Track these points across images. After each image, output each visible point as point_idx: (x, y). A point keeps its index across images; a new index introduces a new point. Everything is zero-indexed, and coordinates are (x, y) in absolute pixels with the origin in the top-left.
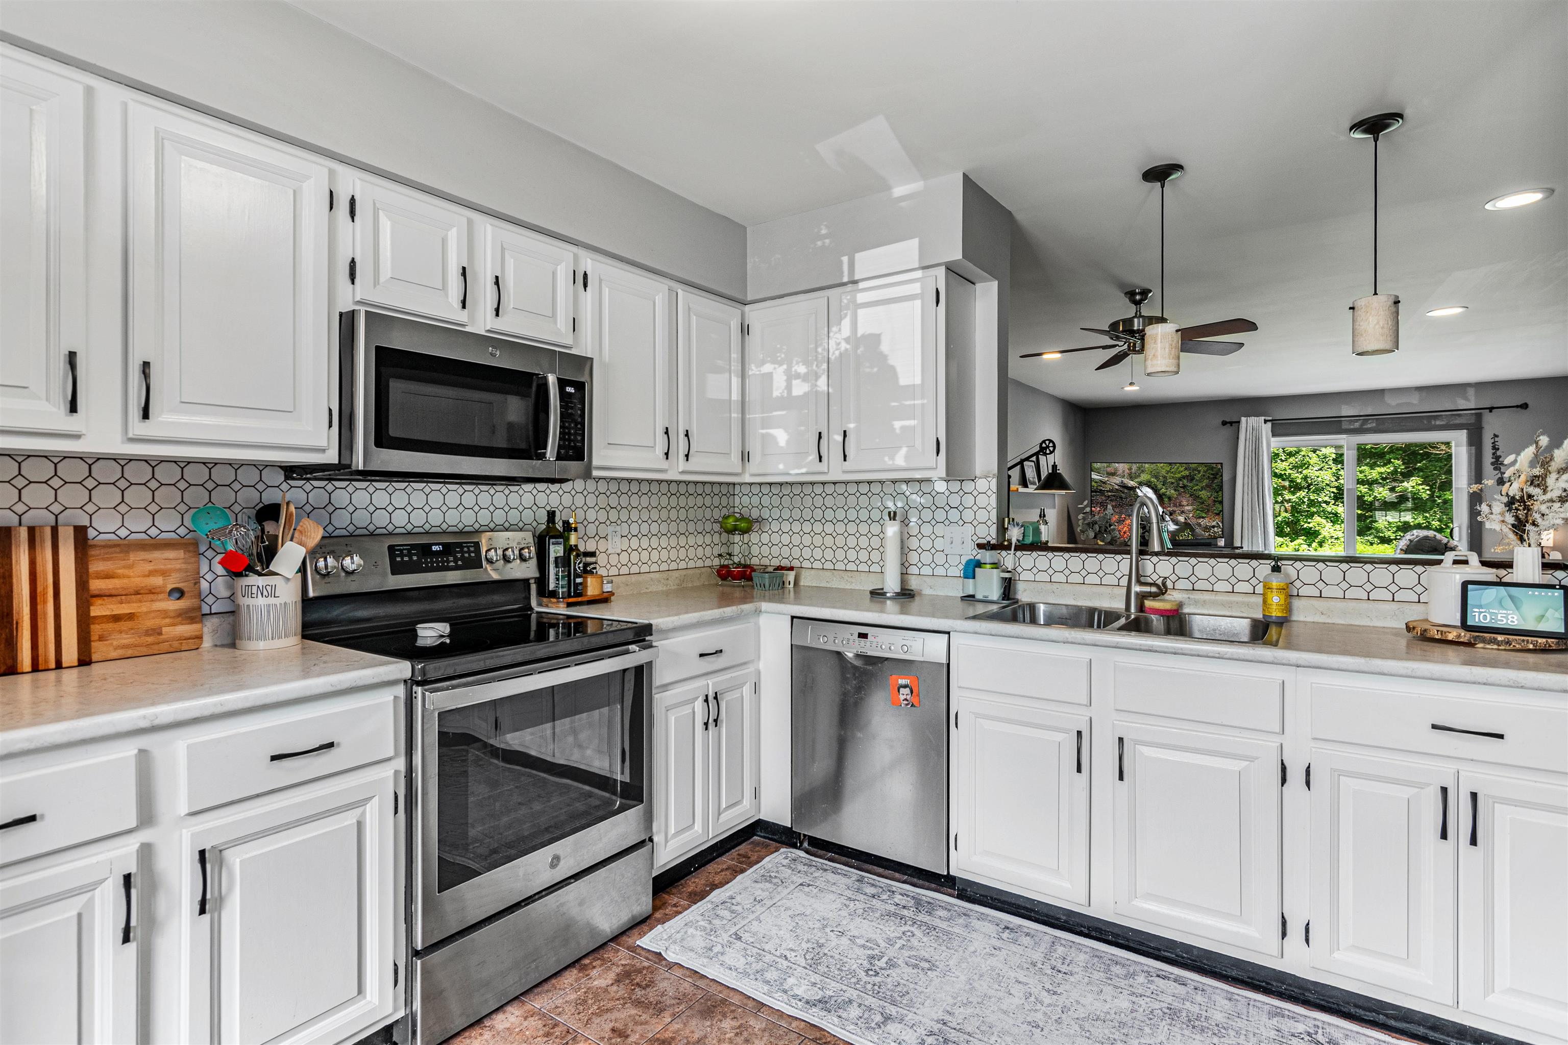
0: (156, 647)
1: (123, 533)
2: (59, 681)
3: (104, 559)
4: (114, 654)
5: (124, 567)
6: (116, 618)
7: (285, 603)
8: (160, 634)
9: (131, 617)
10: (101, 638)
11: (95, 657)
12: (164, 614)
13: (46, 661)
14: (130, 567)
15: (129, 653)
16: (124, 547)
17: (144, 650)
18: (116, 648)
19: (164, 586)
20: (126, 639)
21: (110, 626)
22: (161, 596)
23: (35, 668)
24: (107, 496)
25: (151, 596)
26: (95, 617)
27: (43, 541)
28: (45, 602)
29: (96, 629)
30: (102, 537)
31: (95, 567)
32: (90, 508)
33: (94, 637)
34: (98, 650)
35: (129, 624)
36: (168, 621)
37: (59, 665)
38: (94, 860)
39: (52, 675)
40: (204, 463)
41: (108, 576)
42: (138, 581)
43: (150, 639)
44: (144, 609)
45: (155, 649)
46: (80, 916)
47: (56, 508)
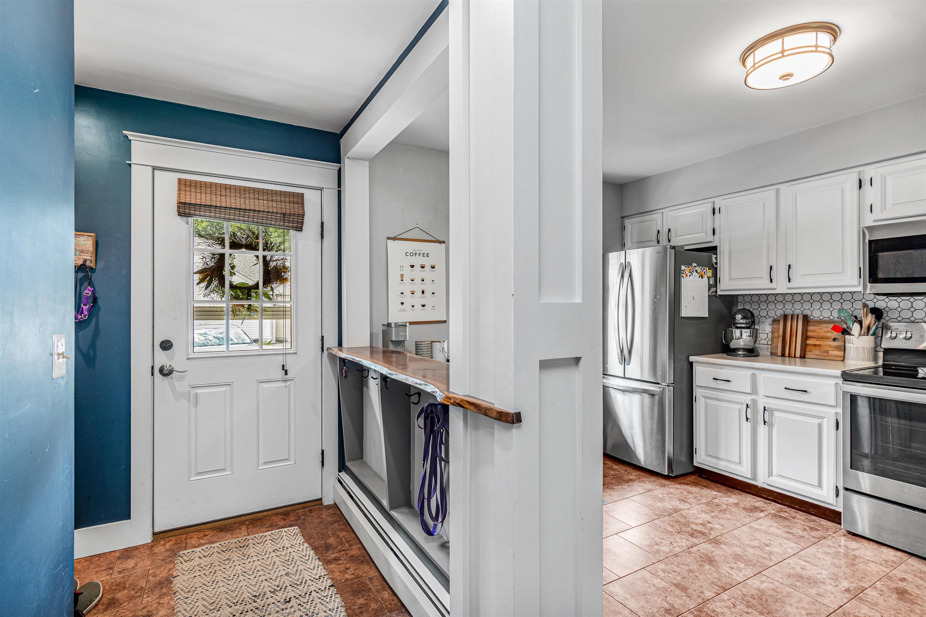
0: (826, 357)
1: (821, 318)
2: (795, 360)
3: (813, 326)
4: (813, 357)
5: (819, 329)
6: (815, 345)
7: (857, 347)
8: (828, 353)
9: (819, 346)
10: (810, 351)
11: (806, 356)
12: (830, 346)
13: (792, 354)
14: (821, 329)
15: (818, 357)
16: (820, 322)
17: (823, 358)
18: (814, 355)
19: (831, 337)
20: (817, 352)
21: (813, 348)
22: (830, 340)
23: (789, 356)
24: (817, 306)
25: (826, 340)
26: (809, 344)
27: (794, 319)
28: (793, 337)
29: (808, 348)
30: (815, 318)
31: (810, 328)
32: (811, 309)
33: (808, 350)
34: (809, 354)
35: (819, 348)
36: (831, 349)
37: (795, 357)
38: (742, 397)
39: (793, 359)
40: (850, 292)
41: (814, 332)
42: (823, 334)
43: (825, 354)
44: (824, 344)
45: (826, 358)
46: (739, 409)
47: (802, 309)
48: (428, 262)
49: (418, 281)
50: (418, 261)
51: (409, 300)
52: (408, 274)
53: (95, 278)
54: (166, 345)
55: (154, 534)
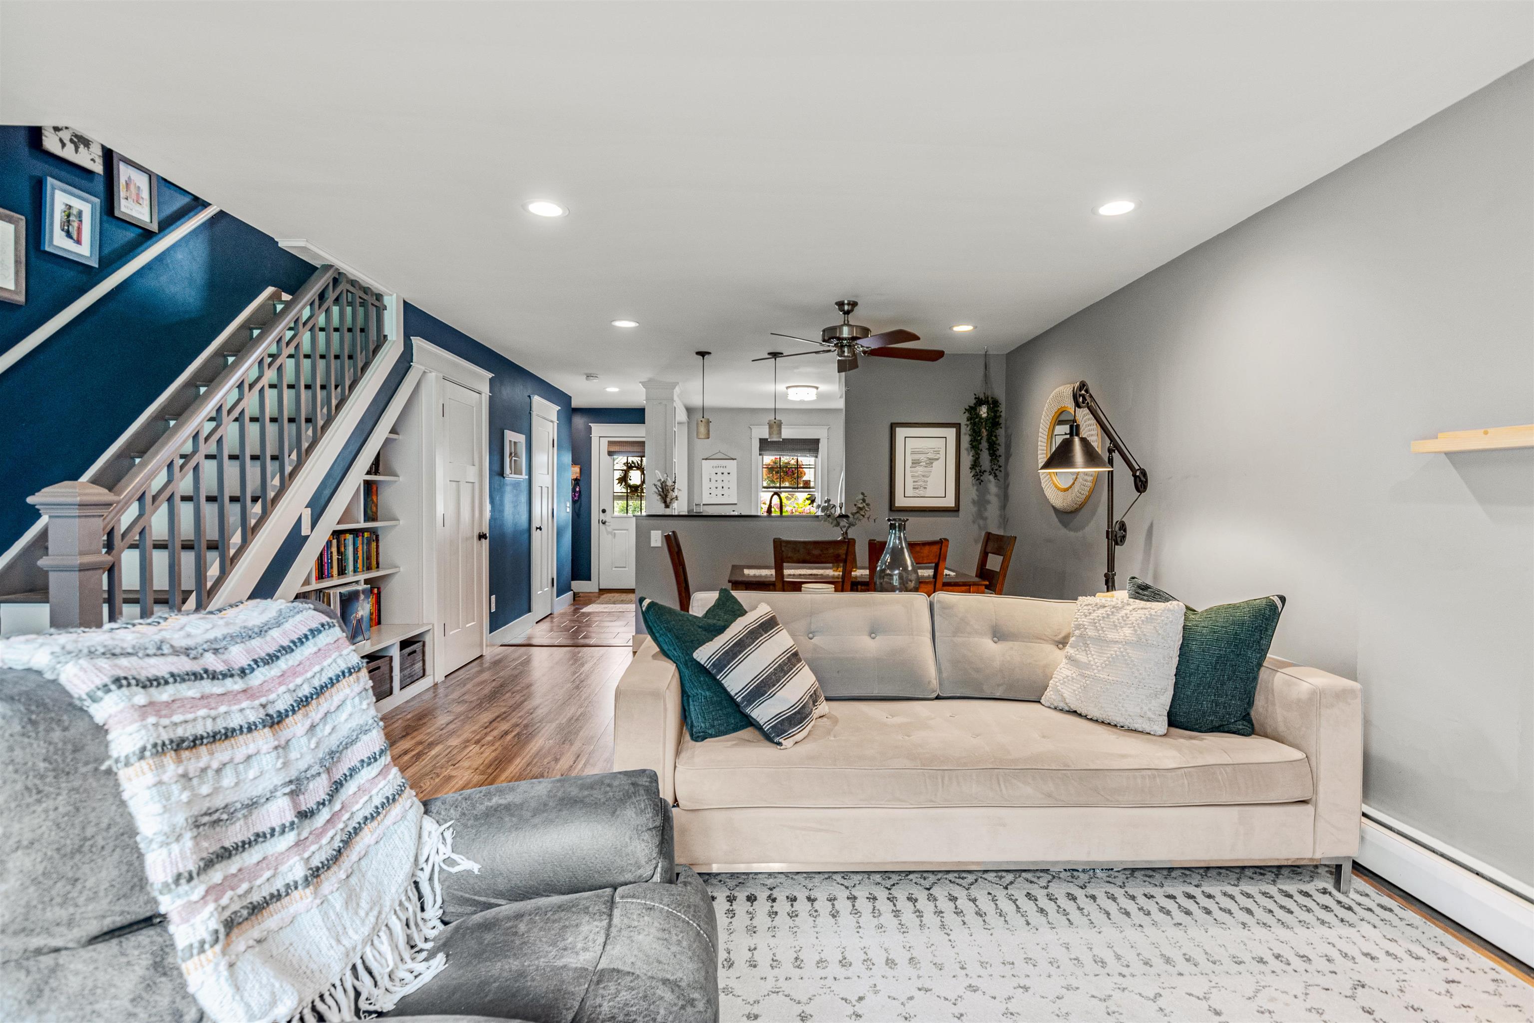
48: (726, 471)
49: (719, 481)
50: (719, 471)
51: (714, 491)
52: (714, 478)
53: (581, 483)
54: (604, 511)
55: (600, 590)
